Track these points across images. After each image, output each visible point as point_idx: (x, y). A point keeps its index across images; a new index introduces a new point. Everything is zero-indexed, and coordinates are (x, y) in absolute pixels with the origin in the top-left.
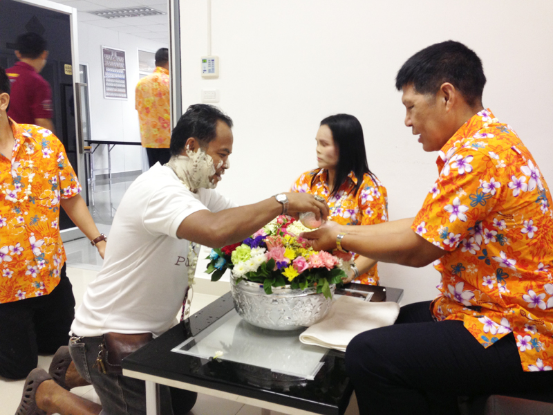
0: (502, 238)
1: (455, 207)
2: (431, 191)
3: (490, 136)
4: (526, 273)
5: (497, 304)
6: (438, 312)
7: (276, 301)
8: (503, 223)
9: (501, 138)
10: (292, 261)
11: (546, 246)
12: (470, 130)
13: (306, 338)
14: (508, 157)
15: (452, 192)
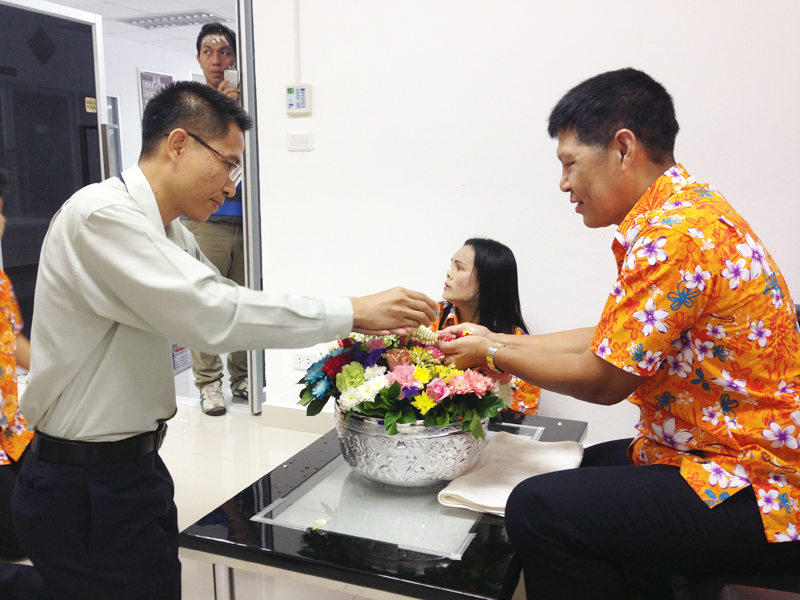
0: (721, 352)
1: (649, 313)
2: (612, 292)
3: (686, 204)
4: (763, 398)
5: (726, 447)
6: (640, 458)
8: (721, 329)
9: (703, 207)
11: (787, 355)
12: (655, 199)
13: (448, 497)
14: (716, 234)
15: (643, 291)
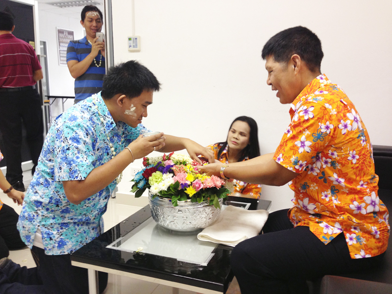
0: (335, 164)
1: (302, 143)
2: (286, 132)
3: (325, 92)
4: (351, 189)
5: (332, 212)
6: (293, 218)
7: (181, 211)
8: (336, 153)
9: (333, 94)
10: (191, 183)
11: (365, 169)
12: (311, 90)
13: (202, 236)
14: (338, 107)
15: (300, 132)
